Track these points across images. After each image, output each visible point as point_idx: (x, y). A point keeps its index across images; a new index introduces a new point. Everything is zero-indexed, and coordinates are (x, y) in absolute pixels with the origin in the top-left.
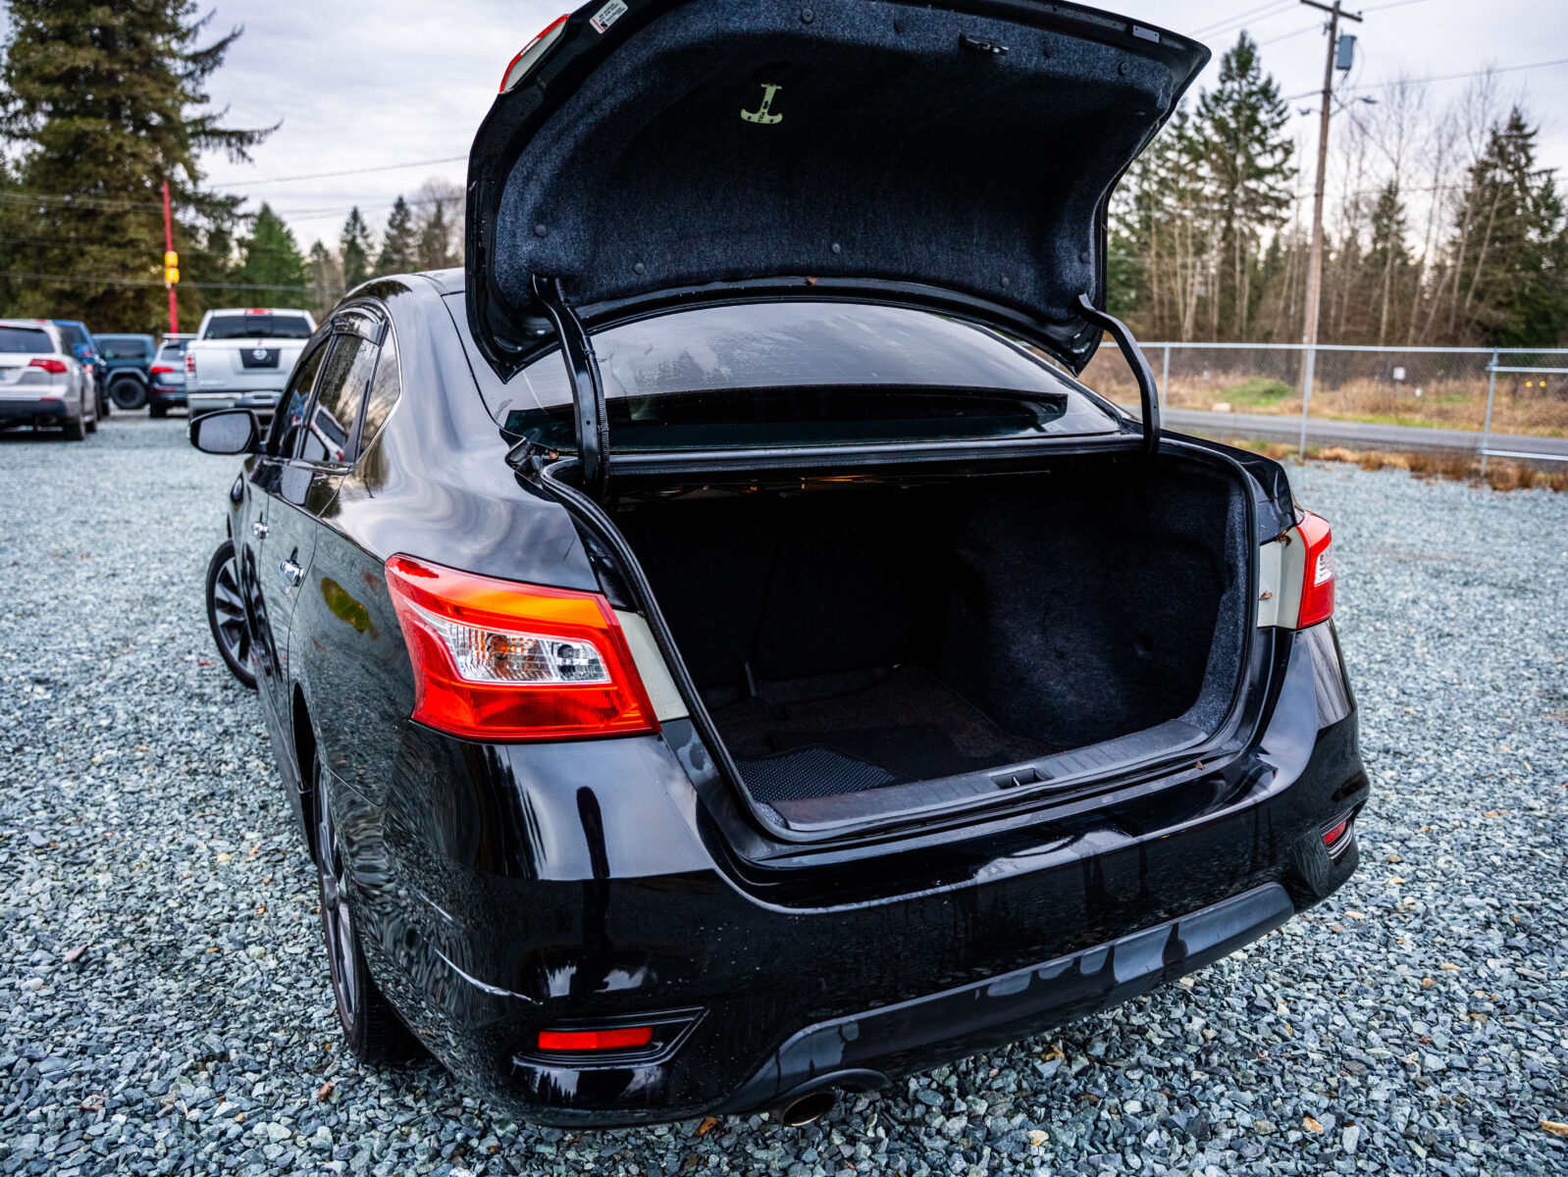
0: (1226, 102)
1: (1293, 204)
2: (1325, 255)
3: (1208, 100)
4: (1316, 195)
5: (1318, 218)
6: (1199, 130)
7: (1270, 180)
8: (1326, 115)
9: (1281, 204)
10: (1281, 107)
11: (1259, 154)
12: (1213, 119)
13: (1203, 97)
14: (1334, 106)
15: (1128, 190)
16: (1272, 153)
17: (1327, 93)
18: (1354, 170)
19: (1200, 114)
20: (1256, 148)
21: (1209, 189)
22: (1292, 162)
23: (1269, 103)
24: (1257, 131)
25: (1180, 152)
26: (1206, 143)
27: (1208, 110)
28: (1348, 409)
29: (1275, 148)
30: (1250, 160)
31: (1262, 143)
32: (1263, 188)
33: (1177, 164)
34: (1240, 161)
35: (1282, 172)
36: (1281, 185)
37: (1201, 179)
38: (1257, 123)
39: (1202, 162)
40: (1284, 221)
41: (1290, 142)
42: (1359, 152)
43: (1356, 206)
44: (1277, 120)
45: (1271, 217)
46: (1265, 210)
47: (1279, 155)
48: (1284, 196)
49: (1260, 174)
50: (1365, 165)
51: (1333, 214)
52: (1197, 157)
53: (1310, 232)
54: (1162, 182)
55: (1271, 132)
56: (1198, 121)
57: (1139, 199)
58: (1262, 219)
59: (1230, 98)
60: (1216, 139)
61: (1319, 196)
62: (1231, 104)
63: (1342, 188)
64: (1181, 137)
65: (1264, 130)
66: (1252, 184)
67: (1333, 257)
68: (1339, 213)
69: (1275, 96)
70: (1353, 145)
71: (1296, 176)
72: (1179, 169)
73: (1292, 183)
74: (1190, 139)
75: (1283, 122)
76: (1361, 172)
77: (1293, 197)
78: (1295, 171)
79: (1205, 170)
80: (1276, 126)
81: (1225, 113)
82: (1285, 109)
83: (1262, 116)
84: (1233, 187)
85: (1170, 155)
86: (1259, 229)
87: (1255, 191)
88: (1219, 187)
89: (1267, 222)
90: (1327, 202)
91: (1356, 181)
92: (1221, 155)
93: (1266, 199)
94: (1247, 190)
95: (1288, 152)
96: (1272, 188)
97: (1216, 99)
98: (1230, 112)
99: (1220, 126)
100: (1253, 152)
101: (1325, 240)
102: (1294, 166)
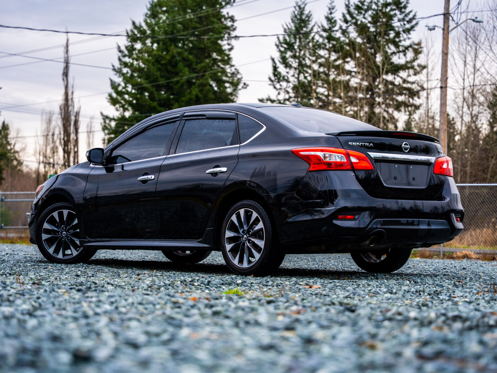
0: (366, 11)
1: (423, 94)
2: (451, 136)
3: (352, 9)
4: (441, 87)
5: (443, 104)
6: (344, 32)
7: (403, 74)
8: (446, 31)
9: (413, 94)
10: (411, 16)
11: (394, 53)
12: (356, 24)
13: (347, 6)
14: (452, 25)
15: (288, 81)
16: (404, 52)
17: (446, 15)
18: (470, 68)
19: (346, 21)
20: (392, 48)
21: (354, 82)
22: (422, 60)
23: (402, 13)
24: (392, 35)
25: (329, 50)
26: (352, 44)
27: (353, 17)
28: (474, 244)
29: (407, 48)
30: (387, 58)
31: (396, 45)
32: (398, 81)
33: (327, 59)
34: (379, 58)
35: (412, 67)
36: (412, 79)
37: (349, 73)
38: (392, 28)
39: (349, 59)
40: (417, 107)
41: (419, 44)
42: (473, 54)
43: (473, 96)
44: (408, 26)
45: (406, 105)
46: (401, 98)
47: (410, 55)
48: (415, 87)
49: (396, 69)
50: (478, 65)
51: (456, 102)
52: (345, 56)
53: (437, 118)
54: (316, 75)
55: (403, 36)
56: (344, 26)
57: (295, 88)
58: (398, 106)
59: (369, 8)
60: (359, 40)
61: (444, 88)
62: (370, 12)
63: (461, 81)
64: (330, 38)
65: (398, 34)
66: (390, 77)
67: (457, 138)
68: (460, 100)
69: (405, 7)
70: (469, 48)
71: (425, 71)
72: (328, 64)
73: (421, 77)
74: (338, 40)
75: (412, 27)
76: (475, 70)
77: (423, 89)
78: (424, 67)
79: (350, 66)
80: (408, 31)
81: (366, 19)
82: (414, 18)
83: (396, 23)
84: (374, 80)
85: (322, 52)
86: (396, 114)
87: (392, 83)
88: (362, 80)
89: (403, 109)
90: (450, 92)
91: (472, 76)
92: (364, 54)
93: (401, 90)
94: (386, 83)
95: (417, 52)
96: (405, 81)
97: (358, 8)
98: (370, 19)
99: (362, 29)
100: (390, 52)
101: (450, 124)
102: (423, 63)
